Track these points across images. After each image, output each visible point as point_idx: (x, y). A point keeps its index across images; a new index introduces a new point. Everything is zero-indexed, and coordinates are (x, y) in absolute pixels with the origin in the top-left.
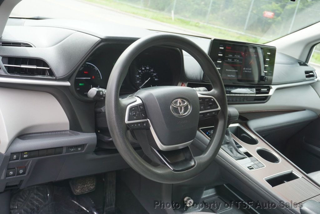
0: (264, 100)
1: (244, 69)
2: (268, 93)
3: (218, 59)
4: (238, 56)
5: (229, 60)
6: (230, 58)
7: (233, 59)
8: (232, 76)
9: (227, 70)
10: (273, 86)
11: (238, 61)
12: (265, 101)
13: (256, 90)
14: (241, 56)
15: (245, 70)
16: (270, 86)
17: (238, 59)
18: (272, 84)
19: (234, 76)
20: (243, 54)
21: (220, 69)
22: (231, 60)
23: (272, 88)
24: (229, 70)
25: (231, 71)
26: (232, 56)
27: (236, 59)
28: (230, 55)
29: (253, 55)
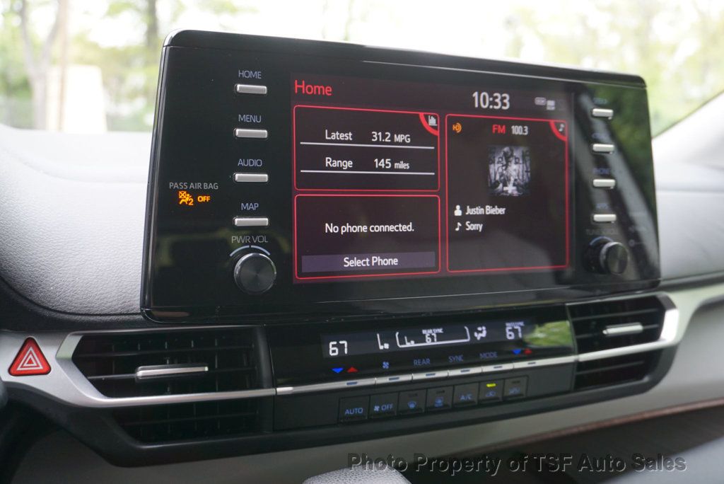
0: (641, 378)
1: (458, 212)
2: (653, 335)
3: (241, 163)
4: (399, 138)
5: (336, 164)
6: (339, 153)
7: (363, 159)
8: (377, 260)
9: (331, 228)
10: (675, 297)
11: (402, 165)
12: (646, 379)
13: (577, 328)
14: (419, 134)
15: (464, 218)
16: (661, 295)
17: (396, 155)
18: (663, 283)
19: (395, 262)
20: (432, 121)
21: (264, 221)
22: (350, 163)
23: (672, 306)
24: (347, 228)
25: (364, 229)
26: (348, 136)
27: (382, 154)
28: (334, 136)
29: (502, 130)
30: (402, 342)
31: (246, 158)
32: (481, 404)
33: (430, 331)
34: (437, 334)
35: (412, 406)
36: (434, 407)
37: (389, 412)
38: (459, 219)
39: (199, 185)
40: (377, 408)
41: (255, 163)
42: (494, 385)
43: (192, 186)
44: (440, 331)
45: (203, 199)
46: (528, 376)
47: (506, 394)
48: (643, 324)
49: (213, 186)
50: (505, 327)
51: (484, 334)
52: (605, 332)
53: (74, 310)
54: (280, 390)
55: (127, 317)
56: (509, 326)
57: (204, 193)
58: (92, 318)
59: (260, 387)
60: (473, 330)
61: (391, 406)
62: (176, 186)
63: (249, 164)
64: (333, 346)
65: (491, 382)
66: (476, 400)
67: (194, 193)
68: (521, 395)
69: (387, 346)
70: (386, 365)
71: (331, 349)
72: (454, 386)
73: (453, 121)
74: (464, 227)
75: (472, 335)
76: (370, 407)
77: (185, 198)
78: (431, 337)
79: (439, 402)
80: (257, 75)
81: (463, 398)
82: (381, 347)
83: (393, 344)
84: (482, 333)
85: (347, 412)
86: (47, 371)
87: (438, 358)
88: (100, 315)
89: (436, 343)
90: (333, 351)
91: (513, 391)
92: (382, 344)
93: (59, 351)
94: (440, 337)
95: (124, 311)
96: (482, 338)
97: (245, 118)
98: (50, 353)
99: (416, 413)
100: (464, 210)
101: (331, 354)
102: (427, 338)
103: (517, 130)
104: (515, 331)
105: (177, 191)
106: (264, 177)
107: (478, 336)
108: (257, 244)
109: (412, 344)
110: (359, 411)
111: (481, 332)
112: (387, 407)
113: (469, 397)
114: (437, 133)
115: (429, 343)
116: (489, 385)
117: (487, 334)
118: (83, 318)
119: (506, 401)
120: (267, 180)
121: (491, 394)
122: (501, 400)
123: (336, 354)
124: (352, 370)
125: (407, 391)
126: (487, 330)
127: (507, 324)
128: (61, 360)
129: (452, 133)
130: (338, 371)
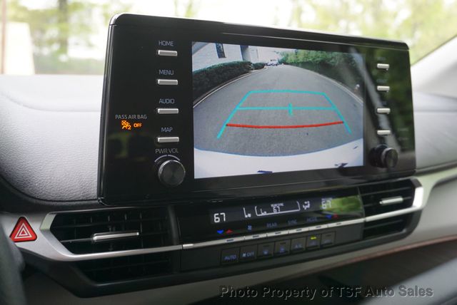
0: (401, 230)
2: (408, 203)
3: (161, 101)
10: (421, 179)
12: (404, 231)
13: (365, 200)
16: (413, 178)
18: (417, 171)
21: (176, 139)
23: (419, 185)
30: (259, 213)
31: (164, 98)
32: (308, 250)
33: (276, 205)
34: (280, 207)
35: (266, 253)
36: (278, 253)
37: (252, 257)
39: (134, 116)
40: (244, 255)
41: (170, 101)
42: (315, 238)
43: (130, 117)
44: (282, 205)
45: (137, 125)
46: (335, 232)
47: (322, 243)
48: (403, 197)
49: (144, 117)
50: (321, 201)
51: (308, 206)
52: (381, 203)
53: (52, 198)
54: (184, 246)
55: (86, 202)
56: (324, 201)
57: (137, 121)
58: (64, 204)
59: (171, 244)
60: (302, 203)
61: (253, 253)
62: (120, 117)
63: (166, 102)
64: (217, 216)
65: (313, 236)
66: (304, 247)
67: (131, 121)
68: (331, 243)
69: (249, 215)
70: (250, 228)
71: (215, 218)
72: (291, 239)
75: (302, 208)
76: (240, 255)
77: (126, 125)
78: (277, 208)
79: (282, 250)
80: (171, 43)
81: (297, 247)
82: (246, 216)
83: (253, 214)
84: (307, 206)
85: (226, 258)
86: (34, 238)
87: (282, 222)
88: (69, 201)
89: (280, 213)
90: (217, 220)
91: (326, 241)
92: (247, 214)
93: (42, 225)
94: (282, 209)
95: (84, 198)
96: (307, 208)
97: (163, 72)
98: (36, 227)
99: (269, 257)
101: (216, 222)
102: (274, 210)
104: (327, 203)
105: (120, 120)
106: (176, 110)
107: (305, 207)
108: (172, 154)
109: (264, 214)
110: (233, 257)
111: (307, 204)
112: (250, 254)
113: (300, 246)
115: (275, 212)
116: (312, 238)
117: (311, 206)
118: (58, 203)
119: (322, 247)
120: (178, 112)
121: (313, 244)
122: (319, 247)
123: (219, 221)
124: (229, 231)
125: (262, 243)
126: (310, 203)
127: (323, 199)
128: (43, 231)
130: (220, 232)
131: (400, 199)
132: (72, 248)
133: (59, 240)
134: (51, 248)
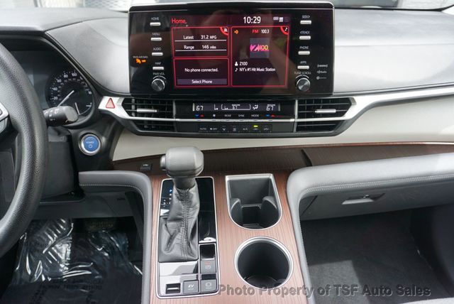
1: (236, 64)
2: (342, 114)
3: (154, 50)
4: (212, 37)
5: (188, 48)
6: (189, 44)
7: (198, 45)
8: (204, 81)
9: (187, 70)
11: (213, 47)
14: (220, 35)
15: (239, 67)
16: (350, 97)
17: (211, 44)
19: (211, 82)
20: (226, 30)
21: (162, 68)
22: (193, 47)
23: (355, 104)
24: (193, 70)
25: (199, 70)
26: (192, 37)
27: (205, 43)
28: (187, 38)
29: (257, 31)
30: (223, 108)
31: (156, 47)
33: (235, 105)
35: (224, 130)
36: (232, 131)
38: (237, 67)
39: (142, 57)
40: (211, 129)
41: (159, 49)
42: (257, 126)
43: (140, 57)
44: (239, 105)
45: (144, 61)
47: (263, 130)
48: (337, 110)
49: (146, 57)
50: (266, 106)
52: (316, 112)
54: (176, 120)
56: (268, 105)
57: (143, 59)
59: (171, 118)
60: (253, 106)
61: (217, 129)
62: (135, 57)
63: (156, 49)
64: (198, 107)
67: (141, 59)
68: (269, 131)
70: (214, 115)
72: (241, 125)
73: (235, 29)
74: (239, 69)
75: (252, 108)
76: (209, 128)
77: (138, 61)
78: (235, 107)
79: (235, 129)
80: (157, 19)
81: (244, 129)
83: (219, 108)
84: (256, 107)
85: (201, 129)
86: (114, 107)
89: (237, 109)
91: (265, 129)
92: (216, 108)
94: (238, 107)
96: (256, 109)
97: (154, 34)
99: (226, 132)
100: (239, 63)
102: (233, 107)
103: (264, 31)
104: (271, 108)
105: (136, 59)
106: (162, 54)
107: (254, 108)
108: (161, 75)
109: (227, 109)
110: (205, 129)
112: (214, 129)
113: (247, 129)
114: (228, 34)
115: (234, 109)
116: (255, 126)
117: (258, 108)
121: (256, 129)
122: (260, 132)
123: (199, 110)
124: (202, 116)
126: (259, 106)
128: (118, 105)
129: (234, 34)
130: (197, 116)
131: (334, 111)
132: (130, 114)
133: (125, 109)
134: (120, 112)
